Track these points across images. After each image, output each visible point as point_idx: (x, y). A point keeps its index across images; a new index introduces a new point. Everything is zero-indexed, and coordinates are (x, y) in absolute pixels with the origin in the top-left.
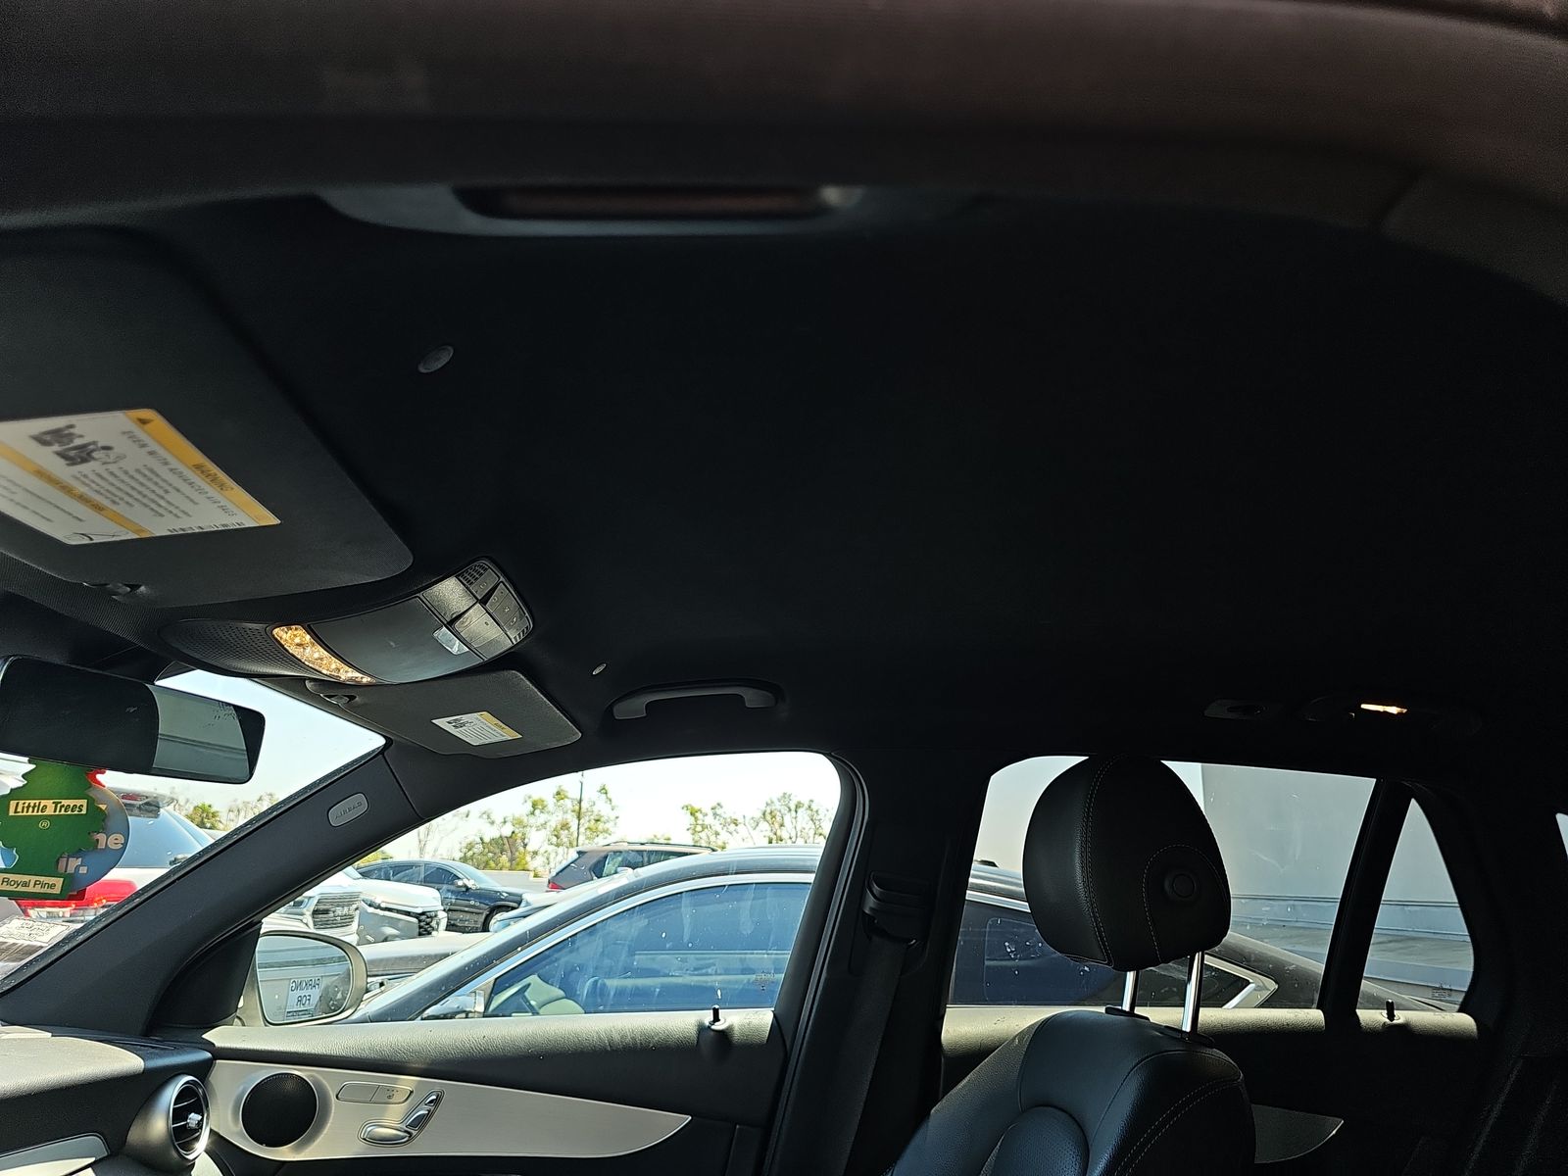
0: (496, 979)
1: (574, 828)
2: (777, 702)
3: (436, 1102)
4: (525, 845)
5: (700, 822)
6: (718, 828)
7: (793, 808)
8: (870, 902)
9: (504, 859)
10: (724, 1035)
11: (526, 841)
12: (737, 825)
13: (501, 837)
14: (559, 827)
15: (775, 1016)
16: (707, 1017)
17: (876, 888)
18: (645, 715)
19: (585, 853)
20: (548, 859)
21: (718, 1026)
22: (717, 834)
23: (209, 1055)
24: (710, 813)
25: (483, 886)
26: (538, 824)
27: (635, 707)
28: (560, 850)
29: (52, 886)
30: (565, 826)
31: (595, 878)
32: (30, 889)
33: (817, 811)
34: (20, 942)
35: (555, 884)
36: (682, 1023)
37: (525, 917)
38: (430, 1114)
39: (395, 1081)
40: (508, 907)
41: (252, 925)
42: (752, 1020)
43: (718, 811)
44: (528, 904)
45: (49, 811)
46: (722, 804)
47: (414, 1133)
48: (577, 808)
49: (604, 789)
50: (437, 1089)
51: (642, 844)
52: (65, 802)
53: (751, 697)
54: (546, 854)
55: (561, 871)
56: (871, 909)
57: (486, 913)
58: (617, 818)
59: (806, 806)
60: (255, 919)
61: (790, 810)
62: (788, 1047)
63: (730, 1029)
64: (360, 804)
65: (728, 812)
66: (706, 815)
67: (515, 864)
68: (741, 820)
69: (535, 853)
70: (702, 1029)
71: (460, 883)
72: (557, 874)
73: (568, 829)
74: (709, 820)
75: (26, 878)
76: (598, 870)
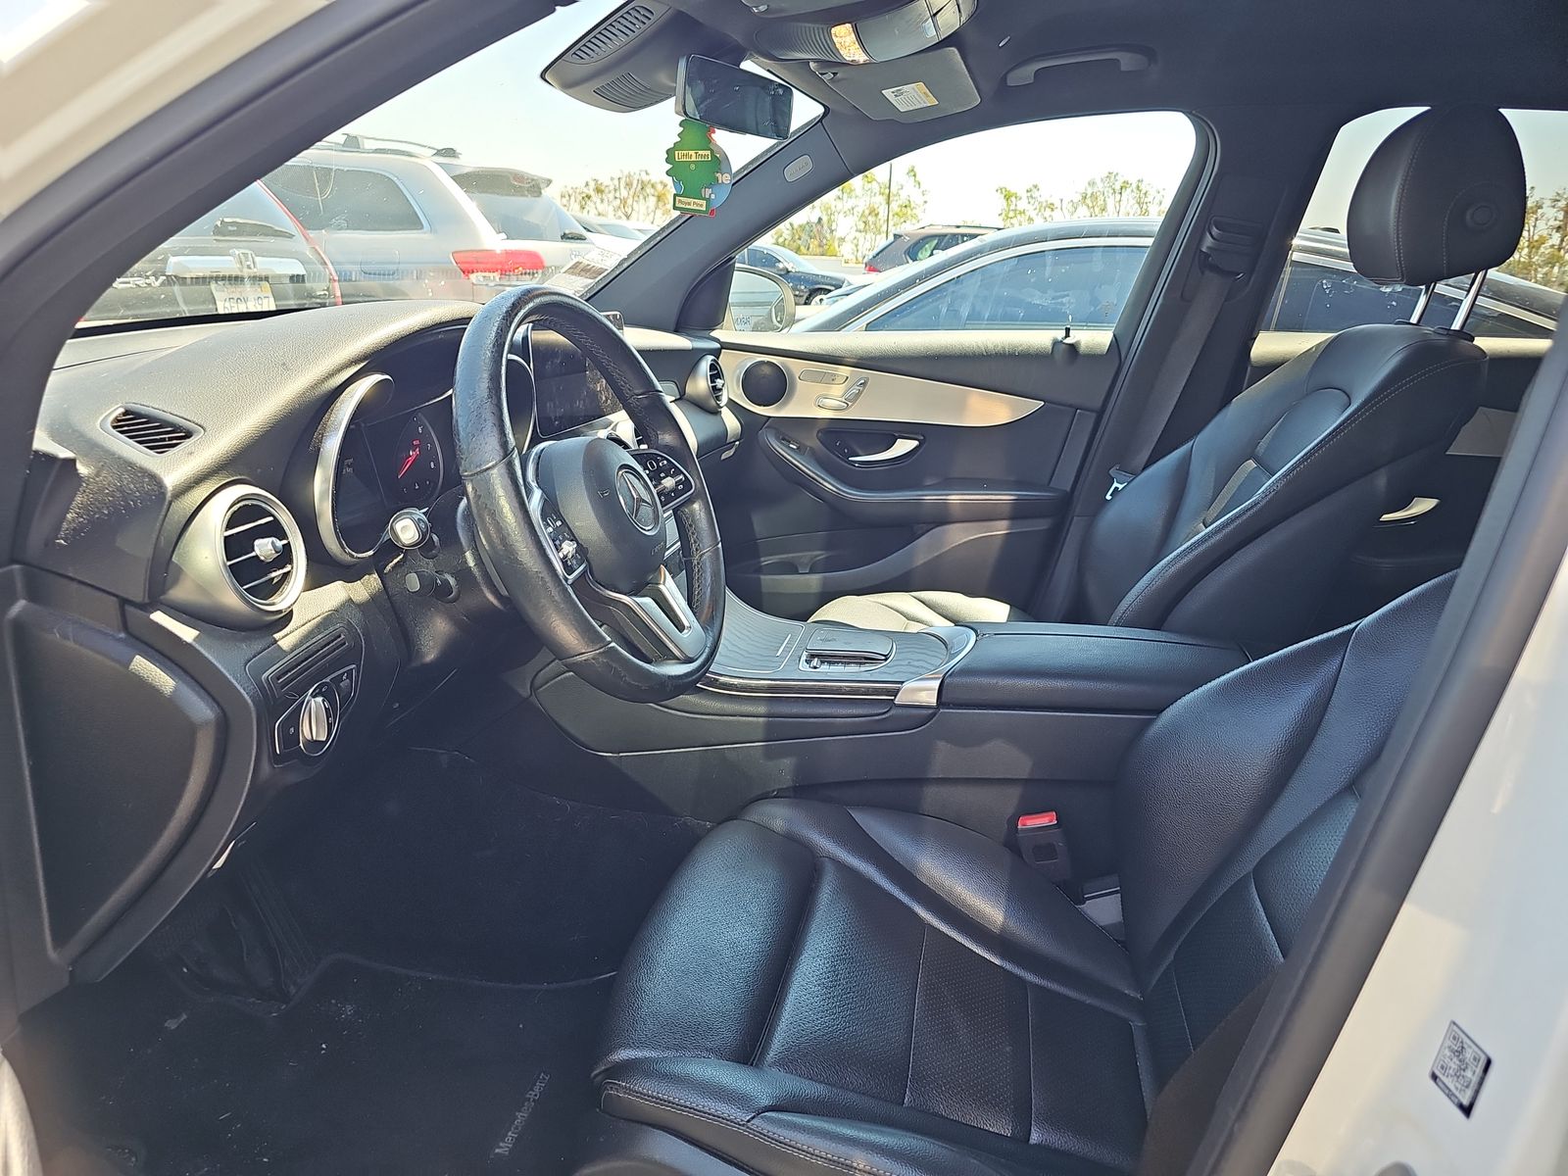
0: (868, 324)
1: (883, 216)
2: (1149, 65)
3: (864, 384)
4: (832, 231)
5: (1013, 207)
6: (1033, 214)
7: (1117, 187)
8: (1208, 241)
9: (814, 244)
10: (1073, 348)
11: (834, 225)
12: (1052, 210)
13: (808, 223)
14: (867, 212)
15: (1114, 335)
16: (1060, 334)
17: (1215, 231)
18: (1031, 81)
19: (900, 236)
20: (857, 246)
21: (1068, 341)
22: (1030, 219)
23: (718, 346)
24: (1024, 195)
25: (801, 270)
26: (846, 209)
27: (1025, 74)
28: (869, 236)
29: (701, 206)
30: (874, 212)
31: (910, 261)
32: (691, 207)
33: (1145, 194)
34: (596, 265)
35: (872, 267)
36: (1041, 338)
37: (847, 295)
38: (860, 393)
39: (836, 370)
40: (826, 289)
41: (731, 259)
42: (1096, 338)
43: (1036, 194)
44: (850, 284)
45: (694, 159)
46: (1039, 186)
47: (850, 404)
48: (887, 191)
49: (913, 170)
50: (864, 376)
51: (958, 227)
52: (700, 152)
53: (1127, 61)
54: (855, 241)
55: (878, 254)
56: (1208, 248)
57: (806, 295)
58: (925, 202)
59: (1134, 186)
60: (733, 255)
61: (1115, 192)
62: (1123, 356)
63: (1078, 343)
64: (807, 164)
65: (1044, 195)
66: (1020, 199)
67: (825, 251)
68: (1057, 204)
69: (842, 240)
70: (1056, 343)
71: (781, 266)
72: (874, 257)
73: (877, 215)
74: (1022, 205)
75: (689, 200)
76: (913, 253)
